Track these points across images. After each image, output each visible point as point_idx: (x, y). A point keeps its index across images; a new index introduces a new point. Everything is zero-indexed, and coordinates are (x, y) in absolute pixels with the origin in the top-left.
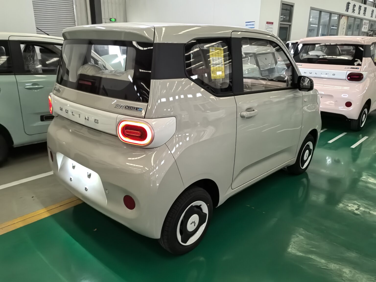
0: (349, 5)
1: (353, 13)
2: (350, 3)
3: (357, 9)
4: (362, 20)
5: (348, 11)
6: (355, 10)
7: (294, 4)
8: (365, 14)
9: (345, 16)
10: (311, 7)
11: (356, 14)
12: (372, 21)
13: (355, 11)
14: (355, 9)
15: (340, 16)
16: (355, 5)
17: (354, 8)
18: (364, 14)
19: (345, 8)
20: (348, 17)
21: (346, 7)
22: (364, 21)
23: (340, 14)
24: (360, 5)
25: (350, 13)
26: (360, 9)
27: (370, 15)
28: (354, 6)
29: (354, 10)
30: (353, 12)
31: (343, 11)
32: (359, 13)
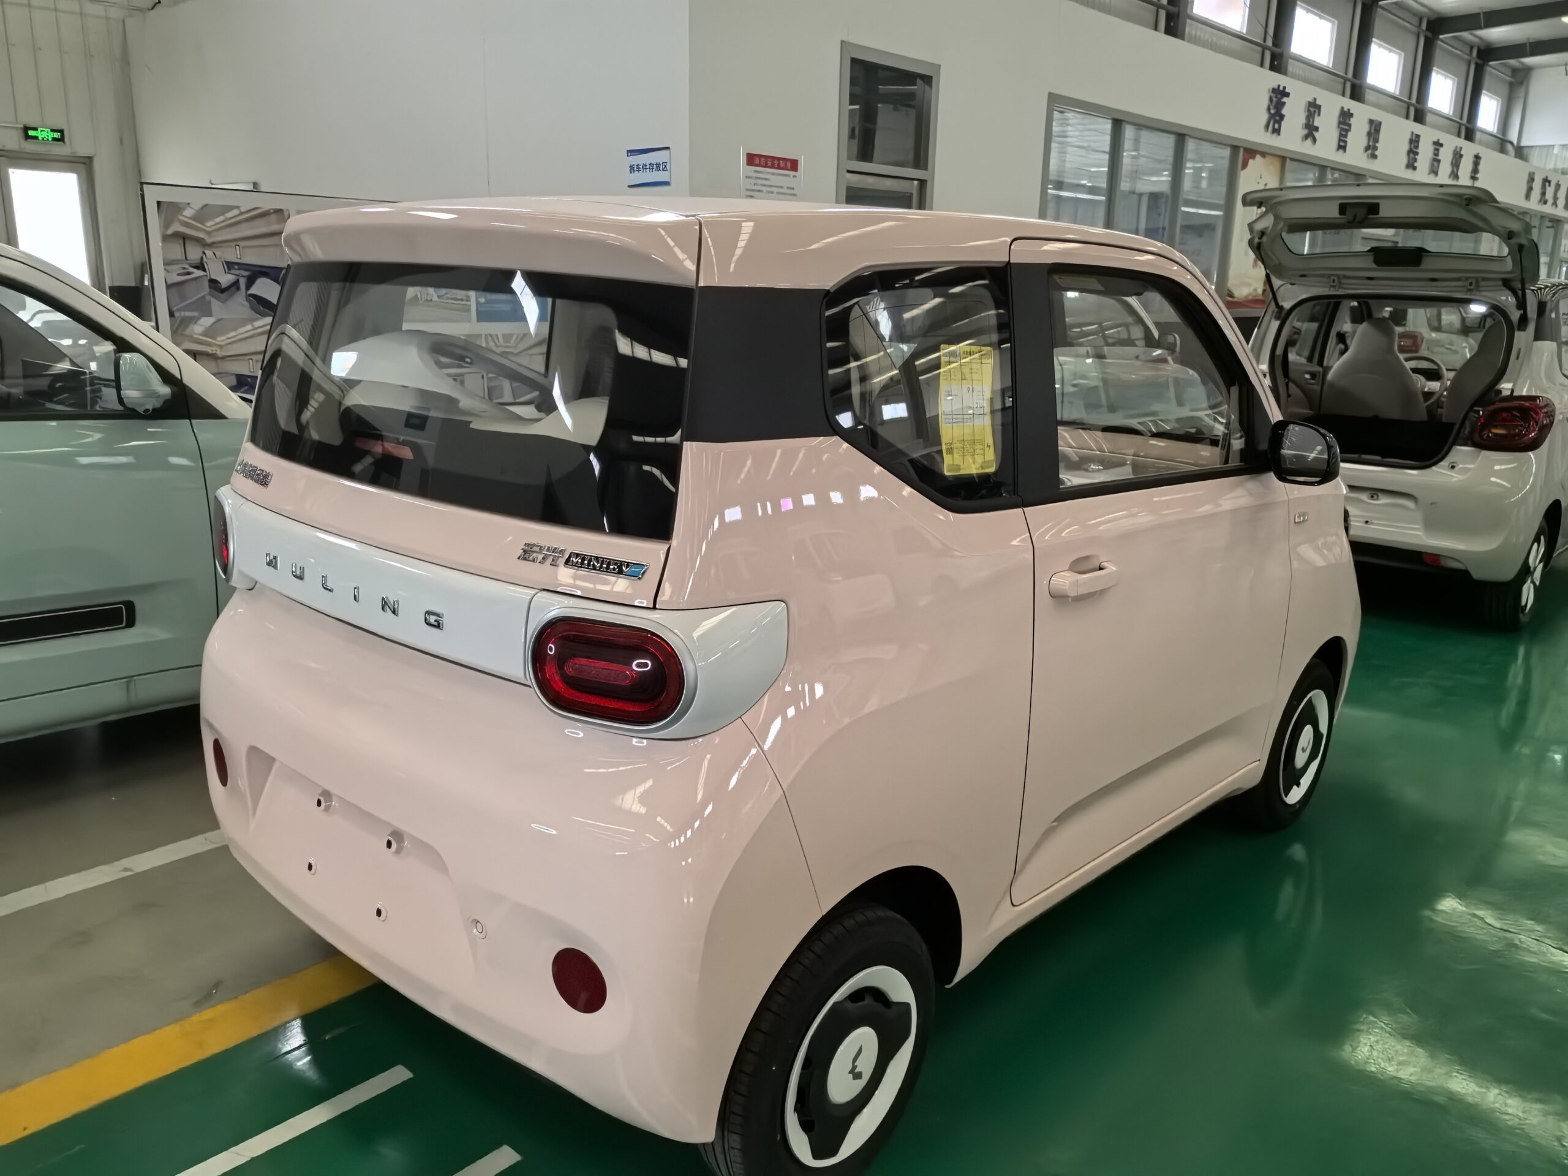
0: (1284, 103)
1: (1309, 141)
2: (1287, 95)
3: (1327, 123)
4: (1358, 177)
5: (1277, 131)
6: (1317, 129)
7: (935, 67)
8: (1377, 153)
9: (1263, 154)
10: (1053, 95)
11: (1325, 148)
13: (1316, 134)
14: (1316, 124)
15: (1240, 152)
16: (1318, 102)
17: (1310, 117)
18: (1371, 149)
19: (1265, 117)
20: (1283, 159)
21: (1269, 109)
23: (1238, 144)
24: (1342, 108)
25: (1290, 138)
26: (1345, 127)
27: (1403, 159)
28: (1313, 110)
29: (1311, 131)
30: (1306, 137)
31: (1255, 132)
32: (1342, 147)
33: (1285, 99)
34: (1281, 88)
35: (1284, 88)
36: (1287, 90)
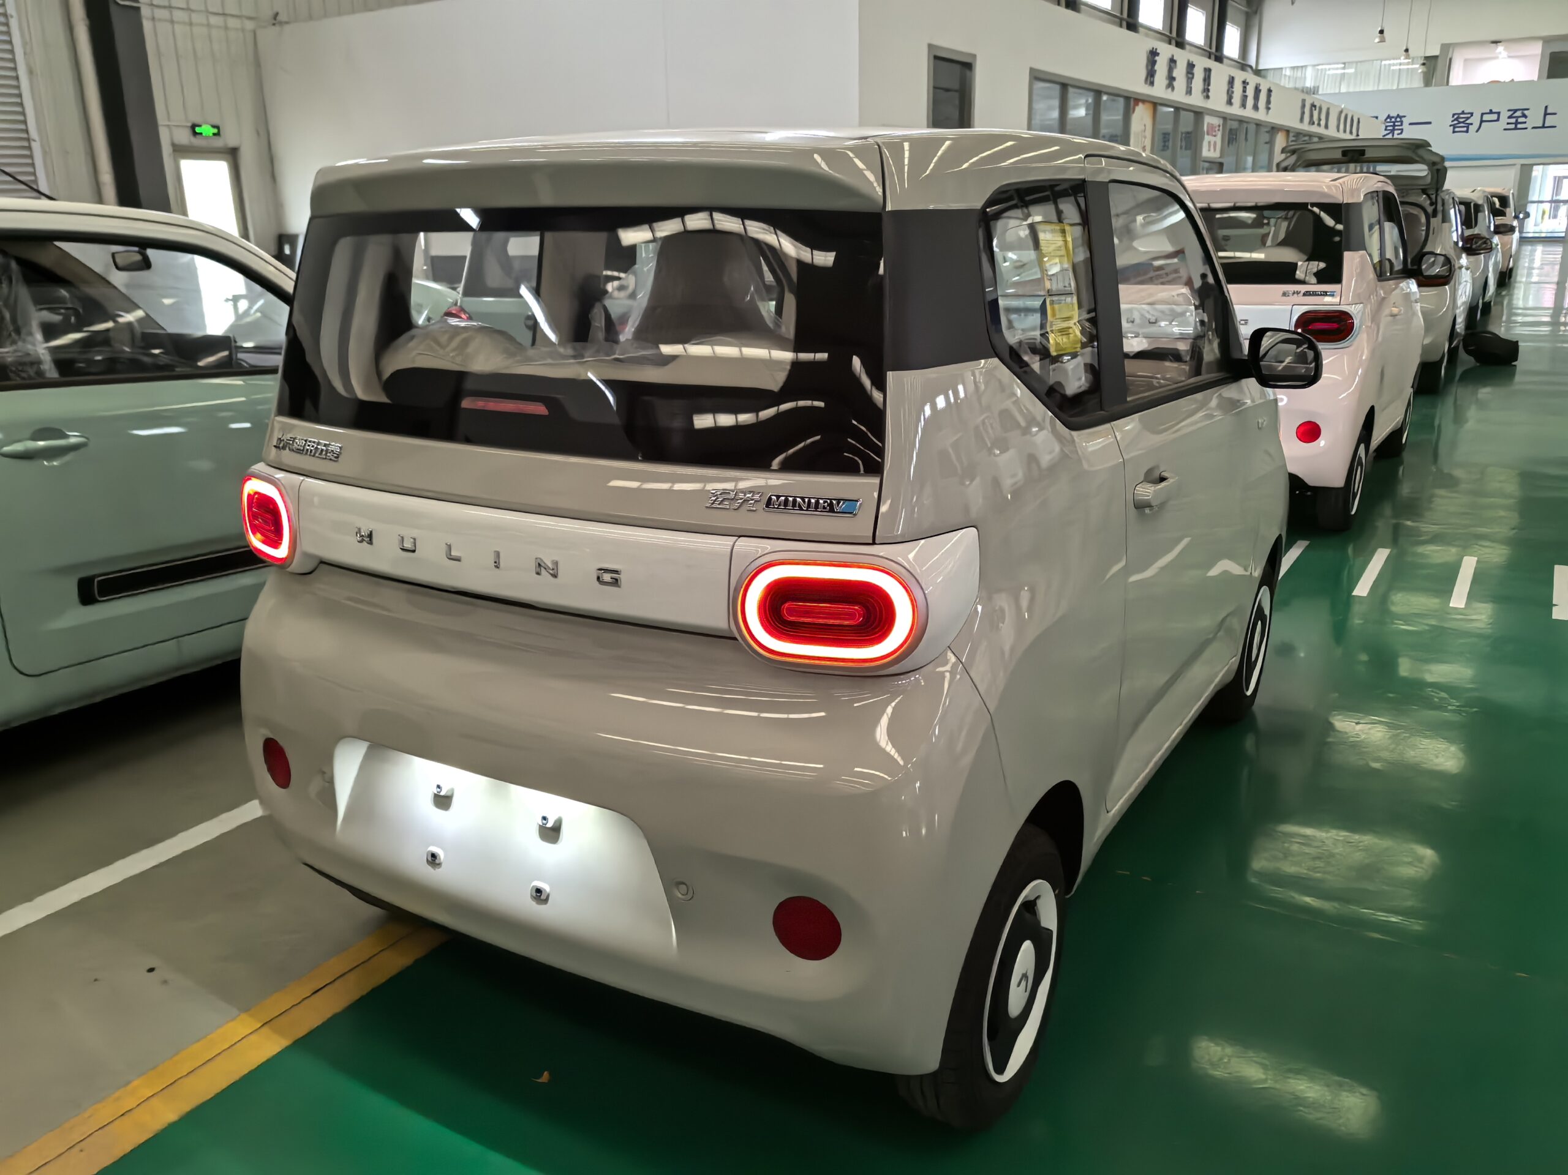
0: (1156, 61)
1: (1170, 89)
2: (1158, 54)
3: (1180, 72)
4: (1198, 114)
5: (1152, 83)
6: (1174, 79)
7: (974, 56)
8: (1209, 94)
9: (1144, 101)
10: (1032, 70)
11: (1178, 95)
12: (1231, 120)
13: (1174, 83)
14: (1174, 75)
15: (1131, 101)
16: (1175, 58)
17: (1170, 70)
18: (1206, 91)
19: (1144, 73)
20: (1155, 104)
21: (1147, 67)
22: (1208, 120)
23: (1129, 95)
24: (1189, 61)
25: (1159, 90)
26: (1190, 76)
27: (1225, 98)
28: (1172, 65)
29: (1171, 81)
30: (1168, 86)
31: (1138, 85)
32: (1189, 91)
33: (1157, 58)
34: (1154, 50)
35: (1156, 49)
36: (1158, 51)
